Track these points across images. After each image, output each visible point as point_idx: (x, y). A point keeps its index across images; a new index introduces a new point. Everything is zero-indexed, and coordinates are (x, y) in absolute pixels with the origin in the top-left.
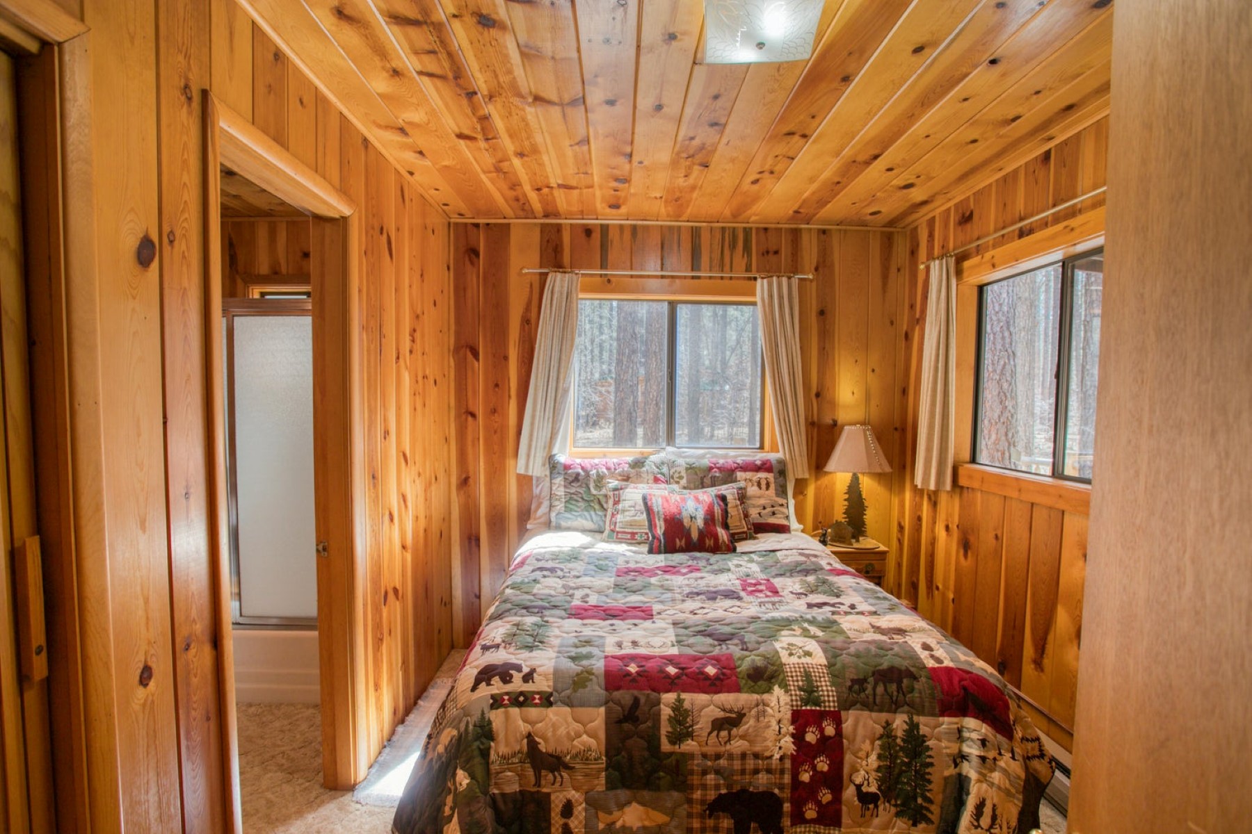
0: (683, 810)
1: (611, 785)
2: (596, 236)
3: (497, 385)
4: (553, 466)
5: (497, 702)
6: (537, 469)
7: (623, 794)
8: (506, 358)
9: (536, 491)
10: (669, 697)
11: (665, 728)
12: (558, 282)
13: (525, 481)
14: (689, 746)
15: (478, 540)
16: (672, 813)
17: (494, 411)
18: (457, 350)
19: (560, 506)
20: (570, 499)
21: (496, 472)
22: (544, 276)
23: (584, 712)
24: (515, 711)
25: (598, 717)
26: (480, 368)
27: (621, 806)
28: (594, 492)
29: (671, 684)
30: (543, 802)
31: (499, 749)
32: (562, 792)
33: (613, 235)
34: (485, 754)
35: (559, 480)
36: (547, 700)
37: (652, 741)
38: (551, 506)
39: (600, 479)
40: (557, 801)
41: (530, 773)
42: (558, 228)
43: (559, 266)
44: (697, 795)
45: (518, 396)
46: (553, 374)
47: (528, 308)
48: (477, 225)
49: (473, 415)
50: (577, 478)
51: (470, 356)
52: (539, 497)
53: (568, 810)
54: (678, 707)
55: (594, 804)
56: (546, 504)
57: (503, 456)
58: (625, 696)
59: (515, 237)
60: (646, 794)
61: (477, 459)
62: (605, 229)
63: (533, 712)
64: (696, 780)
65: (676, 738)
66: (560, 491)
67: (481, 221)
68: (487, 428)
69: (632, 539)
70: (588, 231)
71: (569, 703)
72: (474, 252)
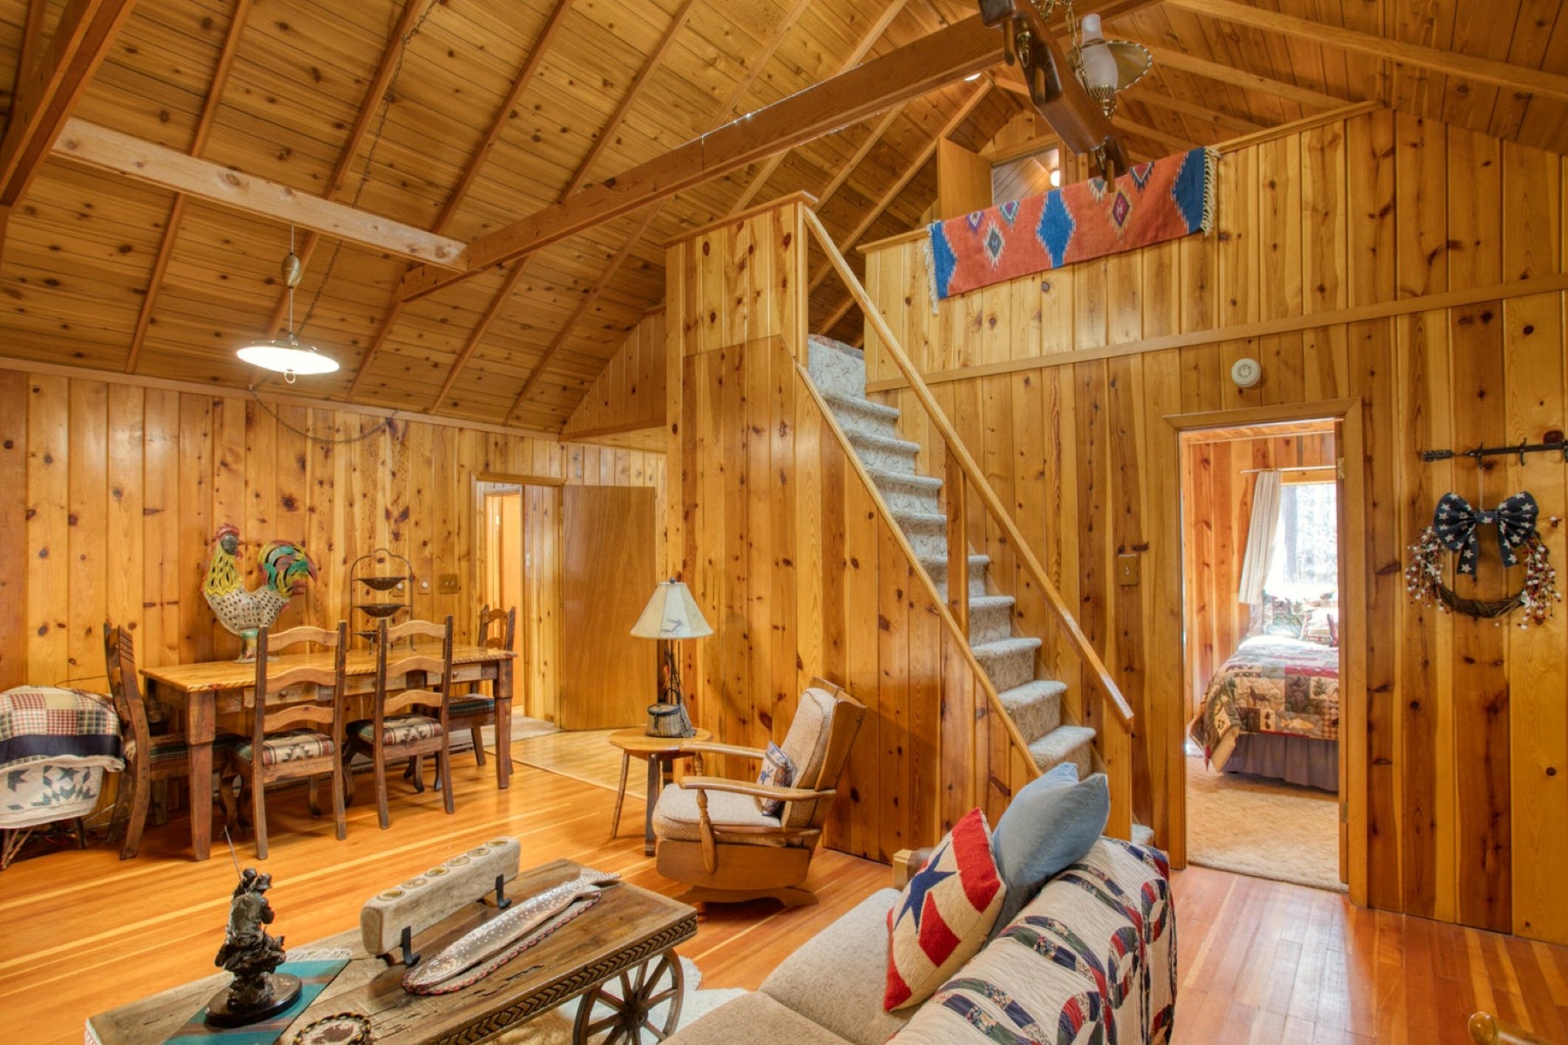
0: (1321, 723)
1: (1287, 709)
2: (1294, 445)
3: (1224, 546)
4: (1265, 598)
5: (1237, 675)
6: (1253, 599)
7: (1292, 714)
8: (1230, 528)
9: (1253, 615)
10: (1316, 678)
11: (1312, 689)
12: (1266, 477)
13: (1245, 608)
14: (1323, 697)
15: (1211, 647)
16: (1315, 724)
17: (1223, 562)
18: (1197, 523)
19: (1270, 622)
20: (1276, 618)
21: (1224, 603)
22: (1255, 476)
23: (1276, 681)
24: (1245, 679)
25: (1282, 683)
26: (1212, 536)
27: (1292, 719)
28: (1293, 613)
29: (1318, 674)
30: (1257, 713)
31: (1238, 691)
32: (1264, 709)
33: (1306, 442)
34: (1233, 692)
35: (1269, 606)
36: (1259, 675)
37: (1306, 694)
38: (1263, 622)
39: (1298, 607)
40: (1263, 712)
41: (1251, 701)
42: (1265, 442)
43: (1266, 466)
44: (1327, 717)
45: (1239, 551)
46: (1264, 538)
47: (1245, 495)
48: (1208, 445)
49: (1208, 565)
50: (1281, 604)
51: (1205, 528)
52: (1255, 618)
53: (1267, 716)
54: (1318, 682)
55: (1279, 715)
56: (1260, 621)
57: (1228, 591)
58: (1295, 677)
59: (1234, 449)
60: (1304, 715)
61: (1211, 593)
62: (1300, 439)
63: (1252, 679)
64: (1326, 711)
65: (1317, 694)
66: (1270, 613)
67: (1211, 441)
68: (1218, 574)
69: (1319, 640)
70: (1287, 442)
71: (1269, 677)
72: (1206, 461)
